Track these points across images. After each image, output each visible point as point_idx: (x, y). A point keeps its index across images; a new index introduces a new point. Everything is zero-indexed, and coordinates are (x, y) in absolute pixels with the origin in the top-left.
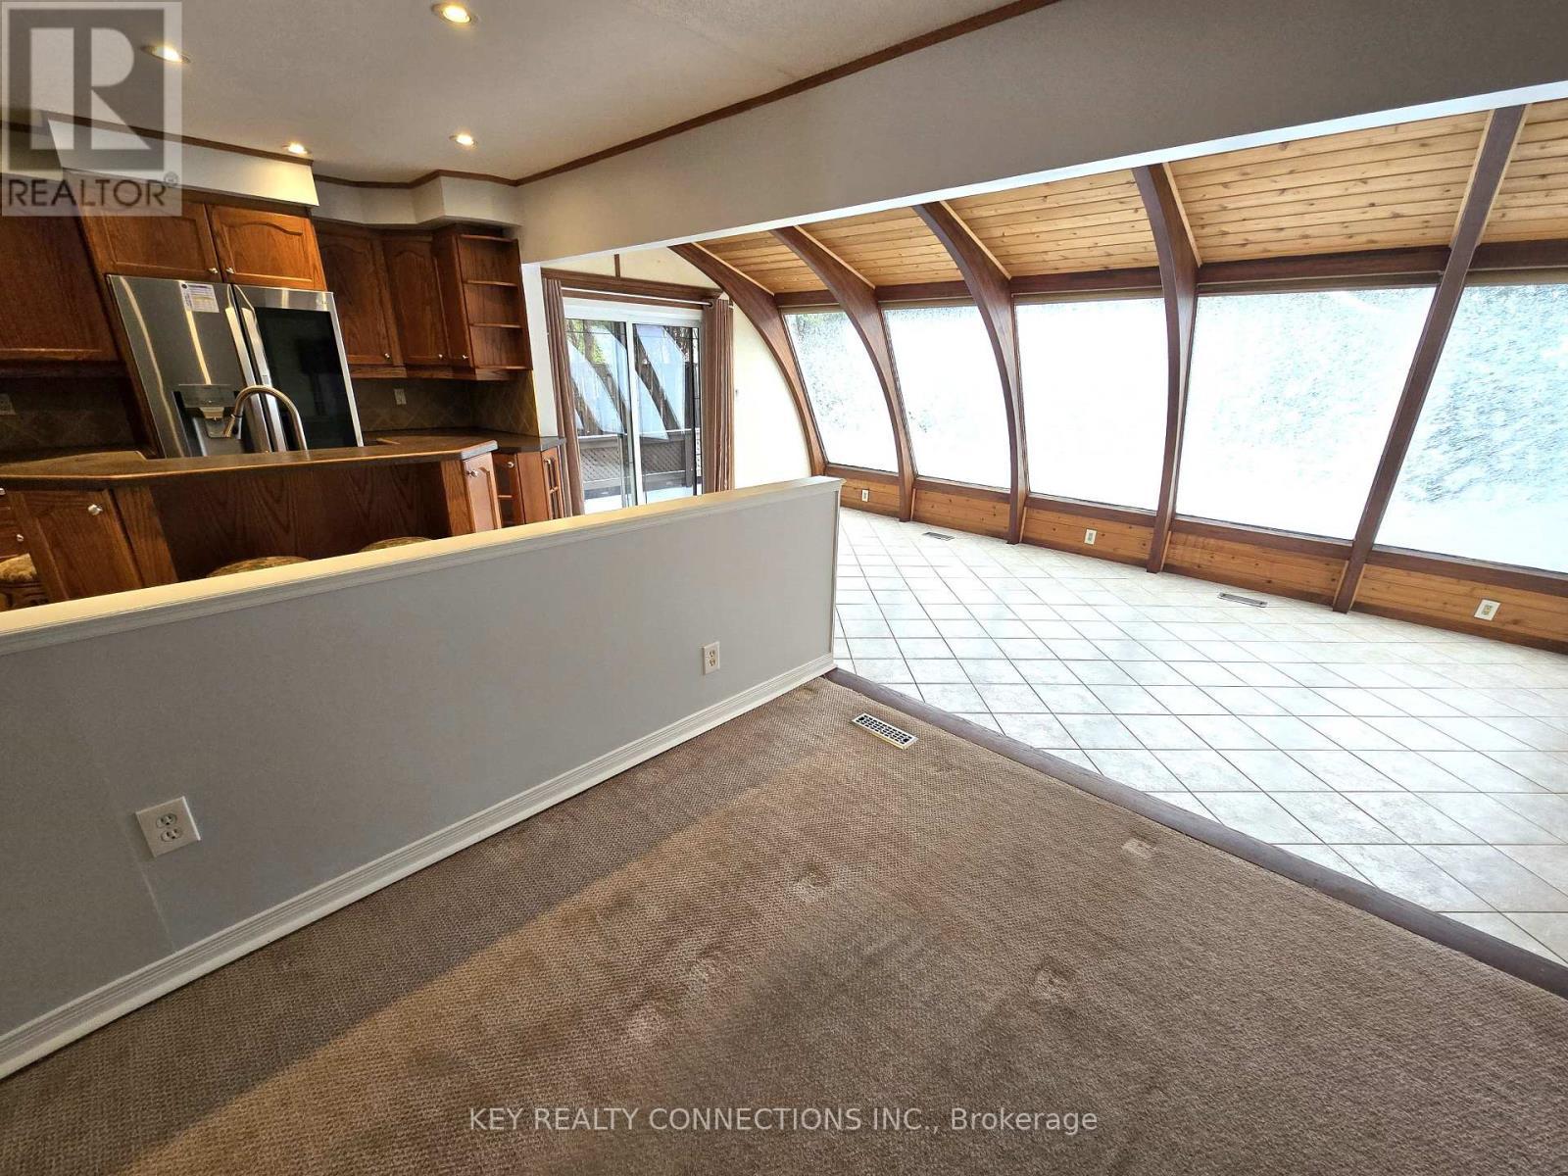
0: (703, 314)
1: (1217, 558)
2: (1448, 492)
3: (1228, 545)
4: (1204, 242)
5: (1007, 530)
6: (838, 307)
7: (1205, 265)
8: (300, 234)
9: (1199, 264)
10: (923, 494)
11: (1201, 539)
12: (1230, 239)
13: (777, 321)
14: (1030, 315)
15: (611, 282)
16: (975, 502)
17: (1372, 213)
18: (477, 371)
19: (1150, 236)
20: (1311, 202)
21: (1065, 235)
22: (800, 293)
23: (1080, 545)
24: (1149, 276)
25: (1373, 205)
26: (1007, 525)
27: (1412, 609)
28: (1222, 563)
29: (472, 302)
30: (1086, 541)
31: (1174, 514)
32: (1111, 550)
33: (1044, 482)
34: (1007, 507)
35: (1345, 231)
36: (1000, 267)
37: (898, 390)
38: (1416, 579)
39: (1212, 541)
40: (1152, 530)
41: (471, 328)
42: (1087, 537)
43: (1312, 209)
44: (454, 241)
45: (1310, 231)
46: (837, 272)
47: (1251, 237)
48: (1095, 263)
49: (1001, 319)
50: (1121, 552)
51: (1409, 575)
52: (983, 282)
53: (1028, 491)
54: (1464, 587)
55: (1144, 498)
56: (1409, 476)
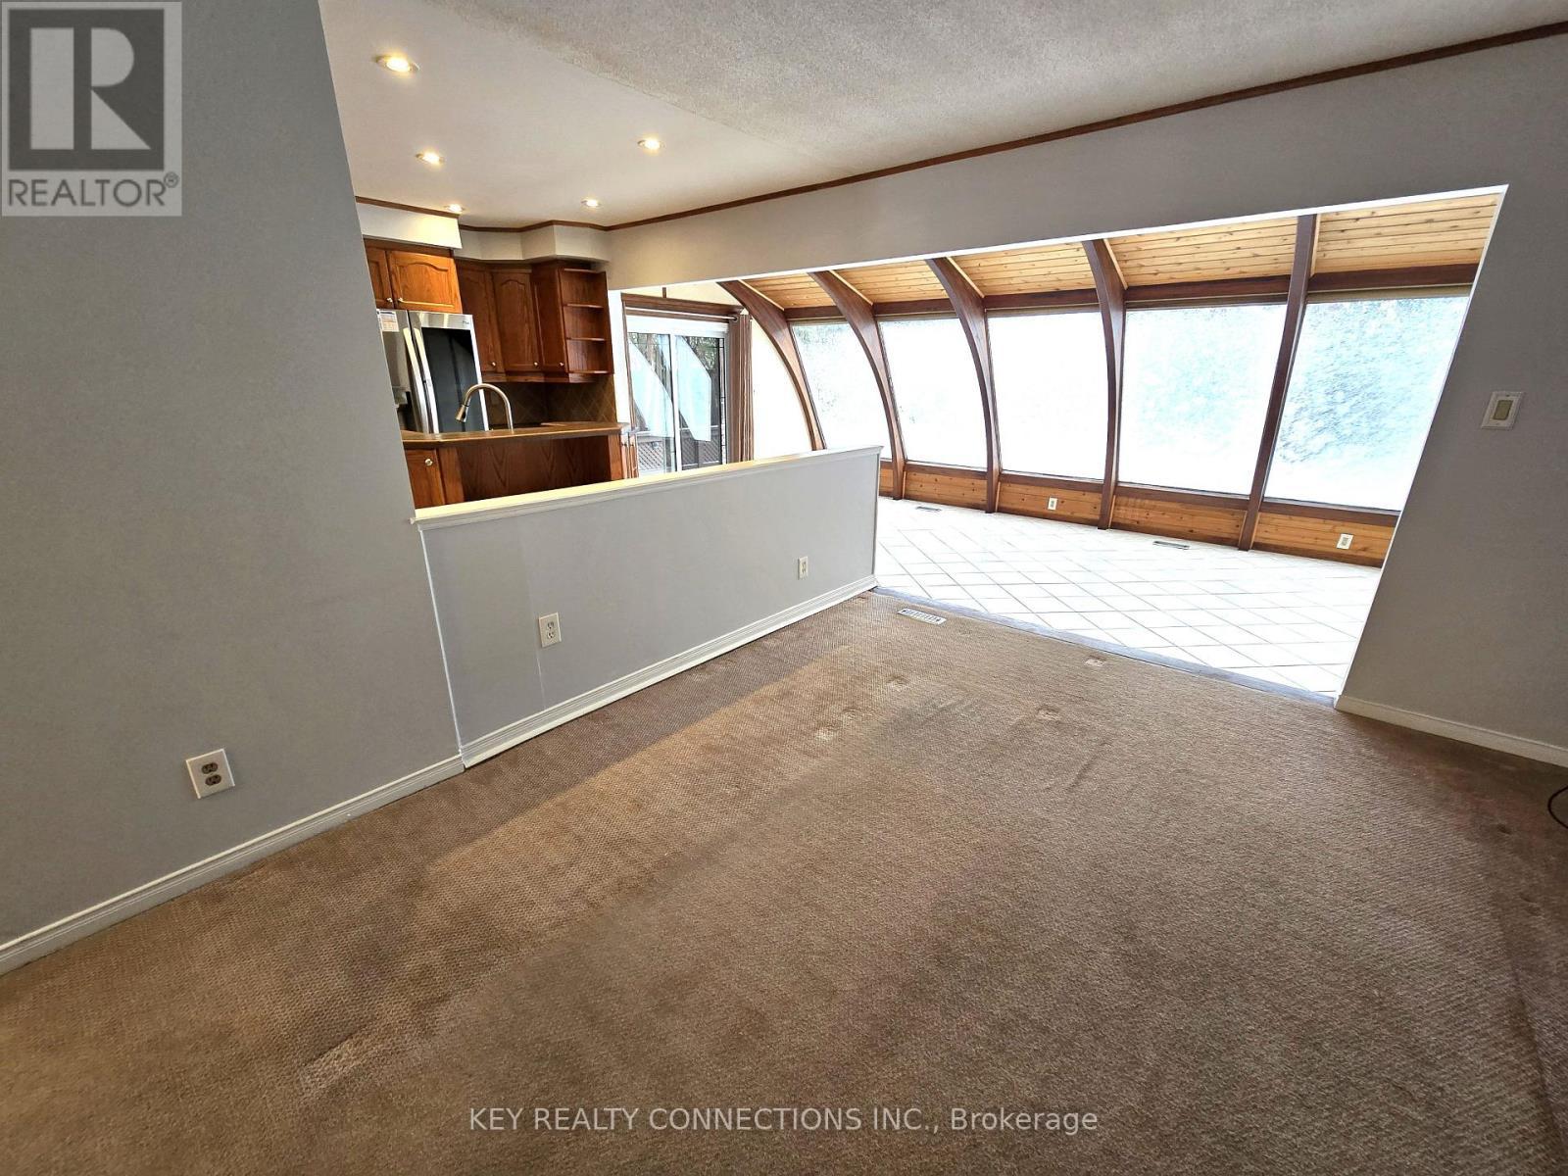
0: (729, 327)
1: (1151, 515)
2: (1311, 454)
3: (1160, 504)
4: (1127, 271)
5: (984, 502)
6: (844, 320)
7: (1130, 288)
8: (446, 271)
9: (1126, 287)
10: (912, 476)
11: (1139, 501)
12: (1143, 270)
13: (786, 331)
14: (999, 325)
15: (659, 301)
16: (956, 480)
17: (1240, 254)
18: (570, 375)
19: (1088, 267)
20: (1197, 246)
21: (1027, 266)
22: (806, 308)
23: (1045, 511)
24: (1089, 296)
25: (1239, 248)
26: (985, 498)
27: (1293, 545)
28: (1155, 519)
29: (570, 322)
30: (1050, 508)
31: (1117, 482)
32: (1069, 514)
33: (1013, 462)
34: (984, 483)
35: (1224, 265)
36: (976, 288)
37: (891, 388)
38: (1297, 522)
39: (1147, 502)
40: (1101, 495)
41: (568, 341)
42: (1050, 503)
43: (1199, 250)
44: (557, 274)
45: (1200, 265)
46: (844, 292)
47: (1161, 269)
48: (1048, 286)
49: (977, 328)
50: (1077, 515)
51: (1291, 519)
52: (964, 301)
53: (1001, 469)
54: (1328, 526)
55: (1093, 470)
56: (1284, 443)
